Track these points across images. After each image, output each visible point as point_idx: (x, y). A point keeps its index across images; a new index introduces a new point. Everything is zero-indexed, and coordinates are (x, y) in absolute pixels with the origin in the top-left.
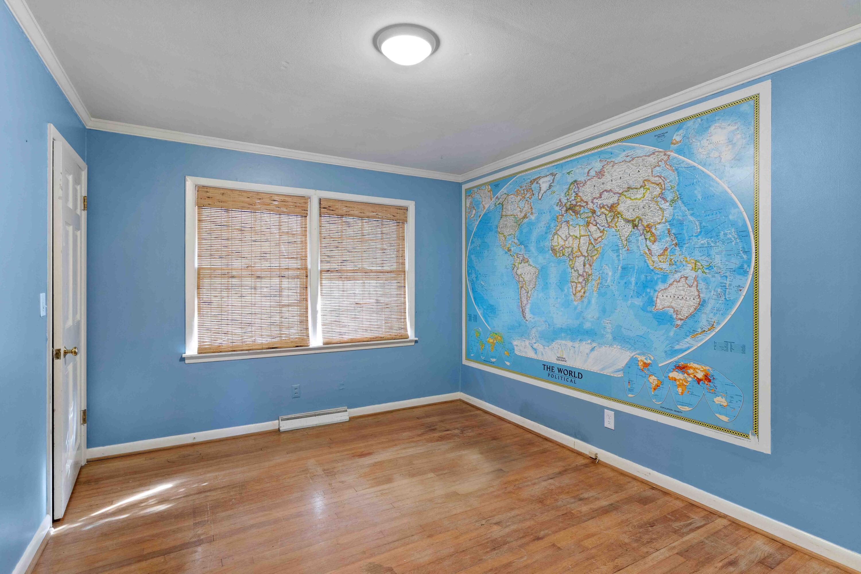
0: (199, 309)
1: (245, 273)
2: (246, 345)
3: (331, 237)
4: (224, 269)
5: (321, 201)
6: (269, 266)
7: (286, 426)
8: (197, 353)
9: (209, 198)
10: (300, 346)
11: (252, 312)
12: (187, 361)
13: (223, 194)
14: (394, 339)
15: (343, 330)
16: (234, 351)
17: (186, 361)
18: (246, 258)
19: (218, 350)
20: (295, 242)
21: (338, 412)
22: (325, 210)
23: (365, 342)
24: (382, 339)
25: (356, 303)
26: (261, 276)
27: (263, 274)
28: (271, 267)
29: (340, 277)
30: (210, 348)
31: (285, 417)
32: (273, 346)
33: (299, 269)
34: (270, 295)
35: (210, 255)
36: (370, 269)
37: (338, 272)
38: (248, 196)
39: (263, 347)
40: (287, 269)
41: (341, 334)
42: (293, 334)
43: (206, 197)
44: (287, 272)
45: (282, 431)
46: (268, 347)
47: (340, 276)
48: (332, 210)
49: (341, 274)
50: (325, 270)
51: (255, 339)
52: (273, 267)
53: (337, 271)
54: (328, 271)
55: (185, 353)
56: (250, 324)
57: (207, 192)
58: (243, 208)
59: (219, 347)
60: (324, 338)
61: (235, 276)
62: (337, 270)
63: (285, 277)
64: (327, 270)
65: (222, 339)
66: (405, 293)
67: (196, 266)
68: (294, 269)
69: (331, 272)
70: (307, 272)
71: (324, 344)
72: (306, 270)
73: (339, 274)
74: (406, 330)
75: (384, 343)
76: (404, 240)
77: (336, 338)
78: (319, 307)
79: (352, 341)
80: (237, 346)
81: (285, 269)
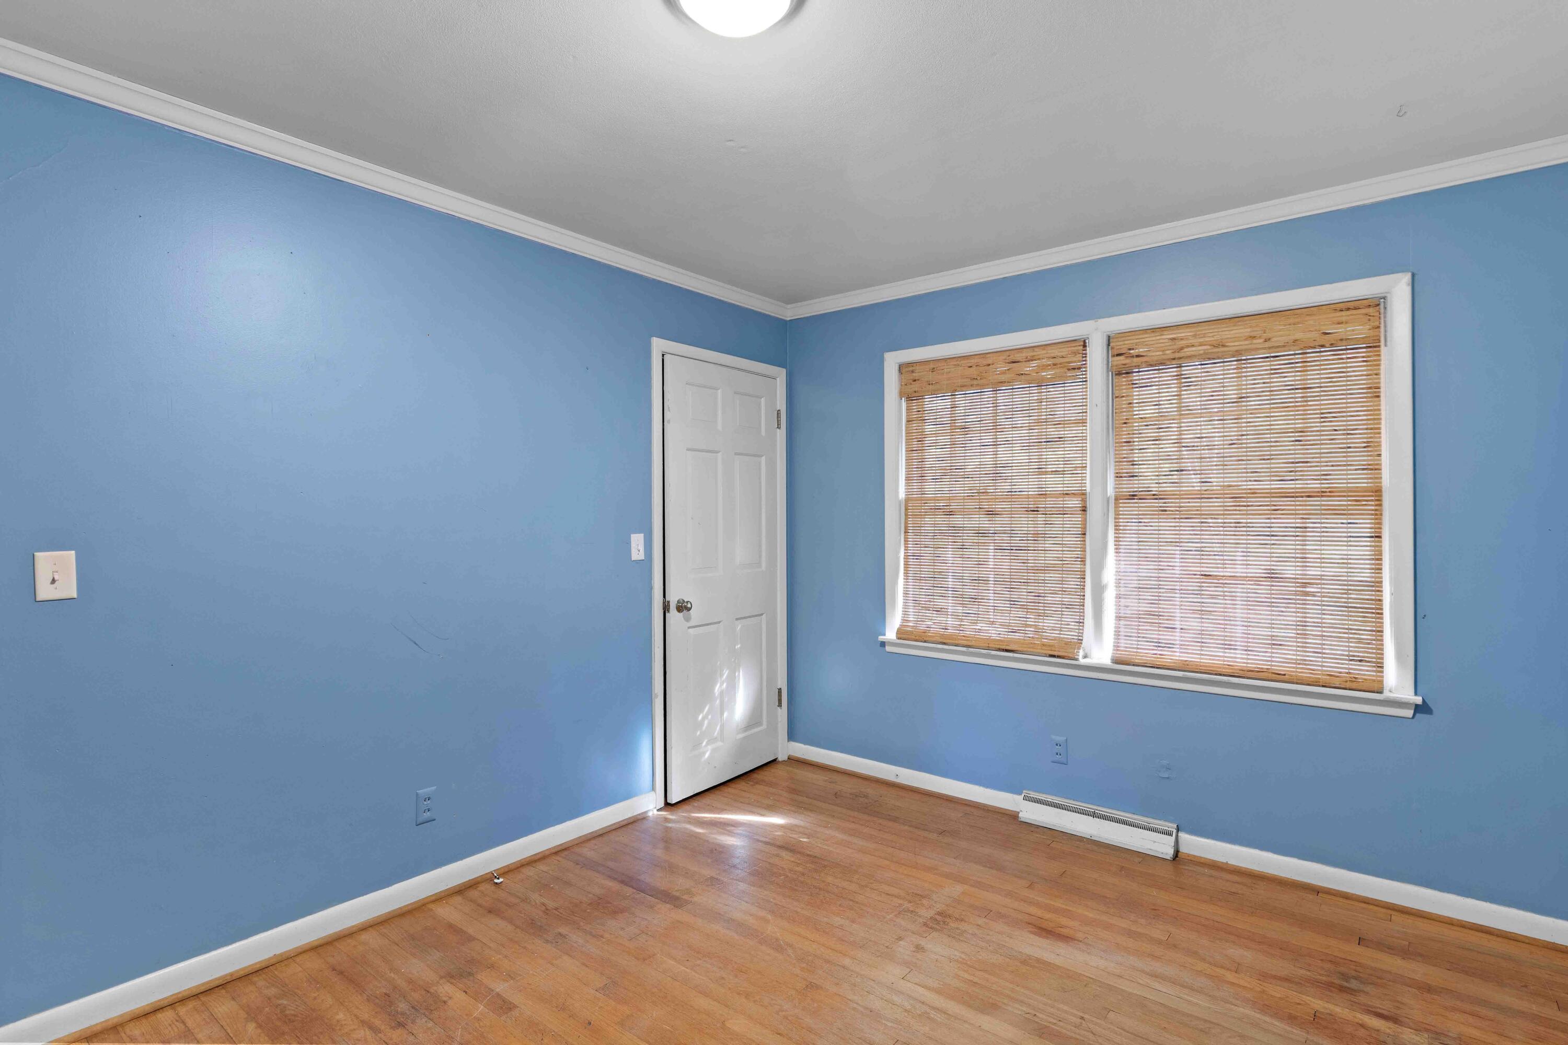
0: (906, 565)
1: (972, 504)
2: (964, 636)
3: (1141, 418)
4: (938, 500)
5: (1111, 340)
6: (1008, 492)
7: (1032, 813)
8: (895, 638)
9: (915, 381)
10: (1059, 657)
11: (979, 577)
12: (888, 648)
13: (933, 370)
14: (1323, 686)
15: (1166, 636)
16: (944, 644)
17: (886, 647)
18: (972, 478)
19: (922, 637)
20: (1060, 438)
21: (1149, 829)
22: (1122, 358)
23: (1224, 675)
24: (1279, 677)
25: (1205, 575)
26: (996, 511)
27: (999, 507)
28: (1013, 493)
29: (1162, 511)
30: (911, 632)
31: (1033, 795)
32: (1008, 648)
33: (1067, 494)
34: (1009, 548)
35: (920, 477)
36: (1250, 489)
37: (1156, 499)
38: (970, 365)
39: (990, 646)
40: (1042, 494)
41: (1158, 644)
42: (1050, 630)
43: (911, 381)
44: (1043, 501)
45: (1023, 820)
46: (998, 647)
47: (1160, 507)
48: (1138, 356)
49: (1165, 503)
50: (1126, 495)
51: (980, 628)
52: (1016, 492)
53: (1155, 497)
54: (1133, 497)
55: (885, 635)
56: (976, 599)
57: (913, 372)
58: (963, 389)
59: (924, 632)
60: (1116, 647)
61: (955, 512)
62: (1154, 495)
63: (1037, 511)
64: (1130, 495)
65: (931, 619)
66: (1381, 555)
67: (902, 495)
68: (1057, 494)
69: (1140, 499)
70: (1084, 500)
71: (1116, 661)
72: (1083, 497)
73: (1160, 503)
74: (1380, 666)
75: (1288, 690)
76: (1378, 397)
77: (1147, 652)
78: (1109, 575)
79: (1184, 667)
80: (951, 637)
81: (1039, 495)
